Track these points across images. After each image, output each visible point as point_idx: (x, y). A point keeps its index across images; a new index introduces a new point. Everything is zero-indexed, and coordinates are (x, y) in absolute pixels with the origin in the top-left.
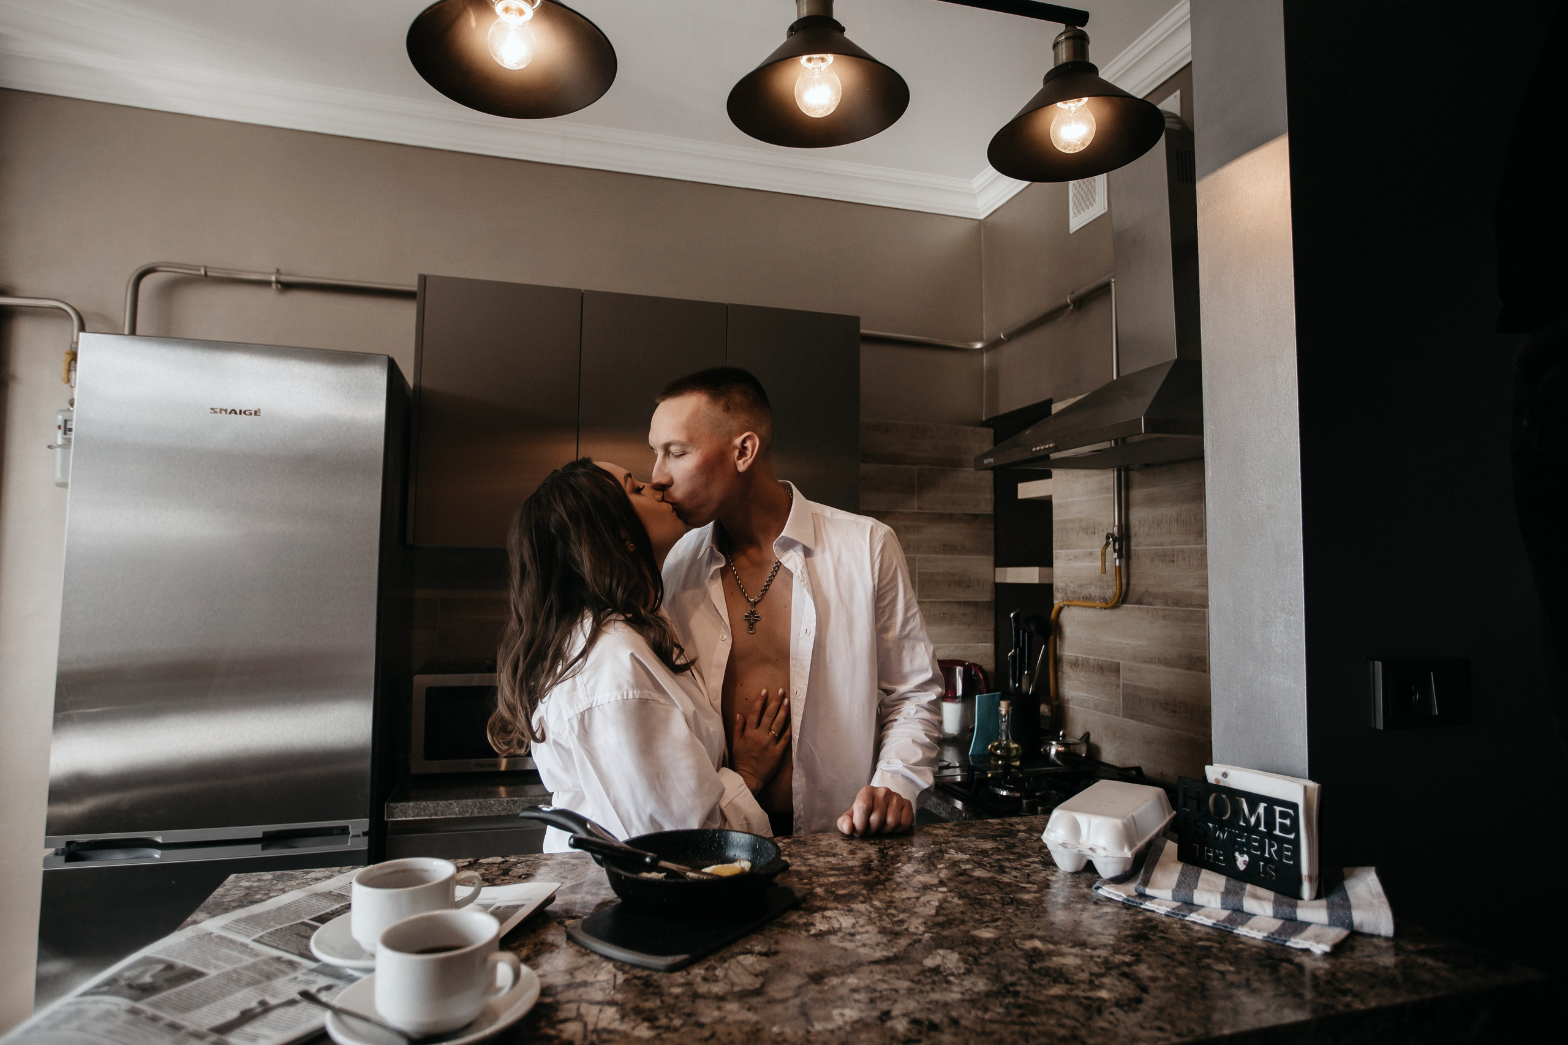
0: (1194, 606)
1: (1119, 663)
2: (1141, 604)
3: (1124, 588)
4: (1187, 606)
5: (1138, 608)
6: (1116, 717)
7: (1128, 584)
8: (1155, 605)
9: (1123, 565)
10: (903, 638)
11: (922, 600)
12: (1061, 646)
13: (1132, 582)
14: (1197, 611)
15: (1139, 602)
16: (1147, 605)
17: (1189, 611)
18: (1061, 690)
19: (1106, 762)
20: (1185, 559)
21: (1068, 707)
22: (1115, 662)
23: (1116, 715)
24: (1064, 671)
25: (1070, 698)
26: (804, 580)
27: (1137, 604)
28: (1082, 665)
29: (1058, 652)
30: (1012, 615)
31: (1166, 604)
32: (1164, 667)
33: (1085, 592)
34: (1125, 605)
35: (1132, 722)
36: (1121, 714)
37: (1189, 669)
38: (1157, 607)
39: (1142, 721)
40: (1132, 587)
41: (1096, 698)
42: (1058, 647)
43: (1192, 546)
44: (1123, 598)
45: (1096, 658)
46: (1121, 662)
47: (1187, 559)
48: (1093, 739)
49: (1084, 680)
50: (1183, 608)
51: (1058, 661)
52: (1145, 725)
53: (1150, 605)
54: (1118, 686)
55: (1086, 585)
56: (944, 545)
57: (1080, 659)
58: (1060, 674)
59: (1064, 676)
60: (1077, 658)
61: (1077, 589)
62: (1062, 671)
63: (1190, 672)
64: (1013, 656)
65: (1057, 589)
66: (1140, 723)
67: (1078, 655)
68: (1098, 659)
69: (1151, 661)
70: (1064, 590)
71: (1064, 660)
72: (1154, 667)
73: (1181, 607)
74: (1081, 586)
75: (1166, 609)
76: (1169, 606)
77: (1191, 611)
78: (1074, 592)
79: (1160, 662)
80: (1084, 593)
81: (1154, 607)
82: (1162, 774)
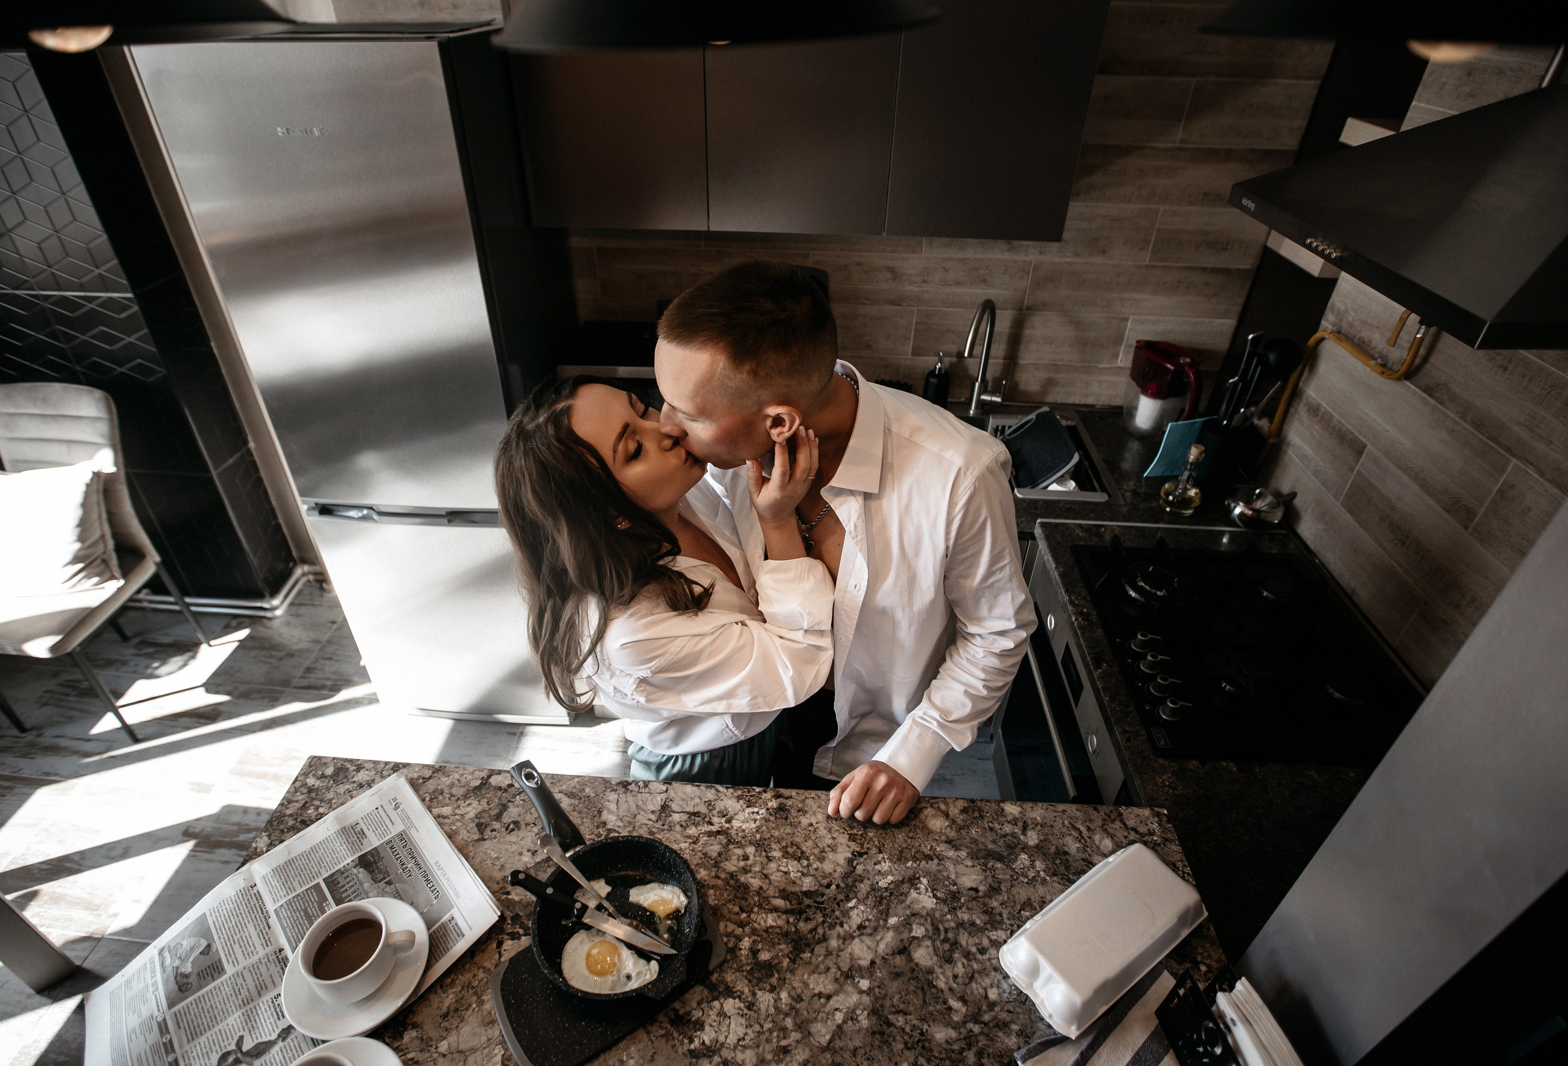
0: (1499, 444)
1: (1365, 446)
2: (1430, 395)
3: (1418, 360)
4: (1490, 438)
5: (1423, 398)
6: (1332, 498)
7: (1426, 359)
8: (1447, 409)
9: (1426, 343)
10: (978, 593)
11: (1154, 263)
12: (1308, 380)
13: (1432, 360)
14: (1499, 453)
15: (1429, 391)
16: (1437, 401)
17: (1488, 445)
18: (1285, 427)
19: (1301, 535)
20: (1524, 376)
21: (1286, 452)
22: (1362, 442)
23: (1335, 497)
24: (1299, 410)
25: (1292, 443)
26: (857, 536)
27: (1425, 391)
28: (1322, 417)
29: (1301, 384)
30: (1251, 337)
31: (1463, 416)
32: (1417, 487)
33: (1365, 334)
34: (1407, 383)
35: (1349, 517)
36: (1341, 500)
37: (1448, 511)
38: (1448, 412)
39: (1361, 526)
40: (1428, 366)
41: (1321, 463)
42: (1303, 379)
43: (1545, 365)
44: (1410, 373)
45: (1343, 421)
46: (1369, 446)
47: (1527, 378)
48: (1297, 502)
49: (1316, 435)
50: (1481, 436)
51: (1296, 394)
52: (1362, 531)
53: (1441, 404)
54: (1352, 469)
55: (1370, 325)
56: (1205, 194)
57: (1322, 409)
58: (1292, 410)
59: (1297, 416)
60: (1319, 406)
61: (1357, 323)
62: (1296, 409)
63: (1446, 515)
64: (1235, 384)
65: (1333, 308)
66: (1357, 525)
67: (1323, 404)
68: (1343, 425)
69: (1405, 469)
70: (1340, 315)
71: (1304, 398)
72: (1405, 479)
73: (1482, 434)
74: (1364, 323)
75: (1459, 424)
76: (1465, 421)
77: (1493, 448)
78: (1351, 325)
79: (1415, 478)
80: (1363, 334)
81: (1444, 409)
82: (1354, 591)
